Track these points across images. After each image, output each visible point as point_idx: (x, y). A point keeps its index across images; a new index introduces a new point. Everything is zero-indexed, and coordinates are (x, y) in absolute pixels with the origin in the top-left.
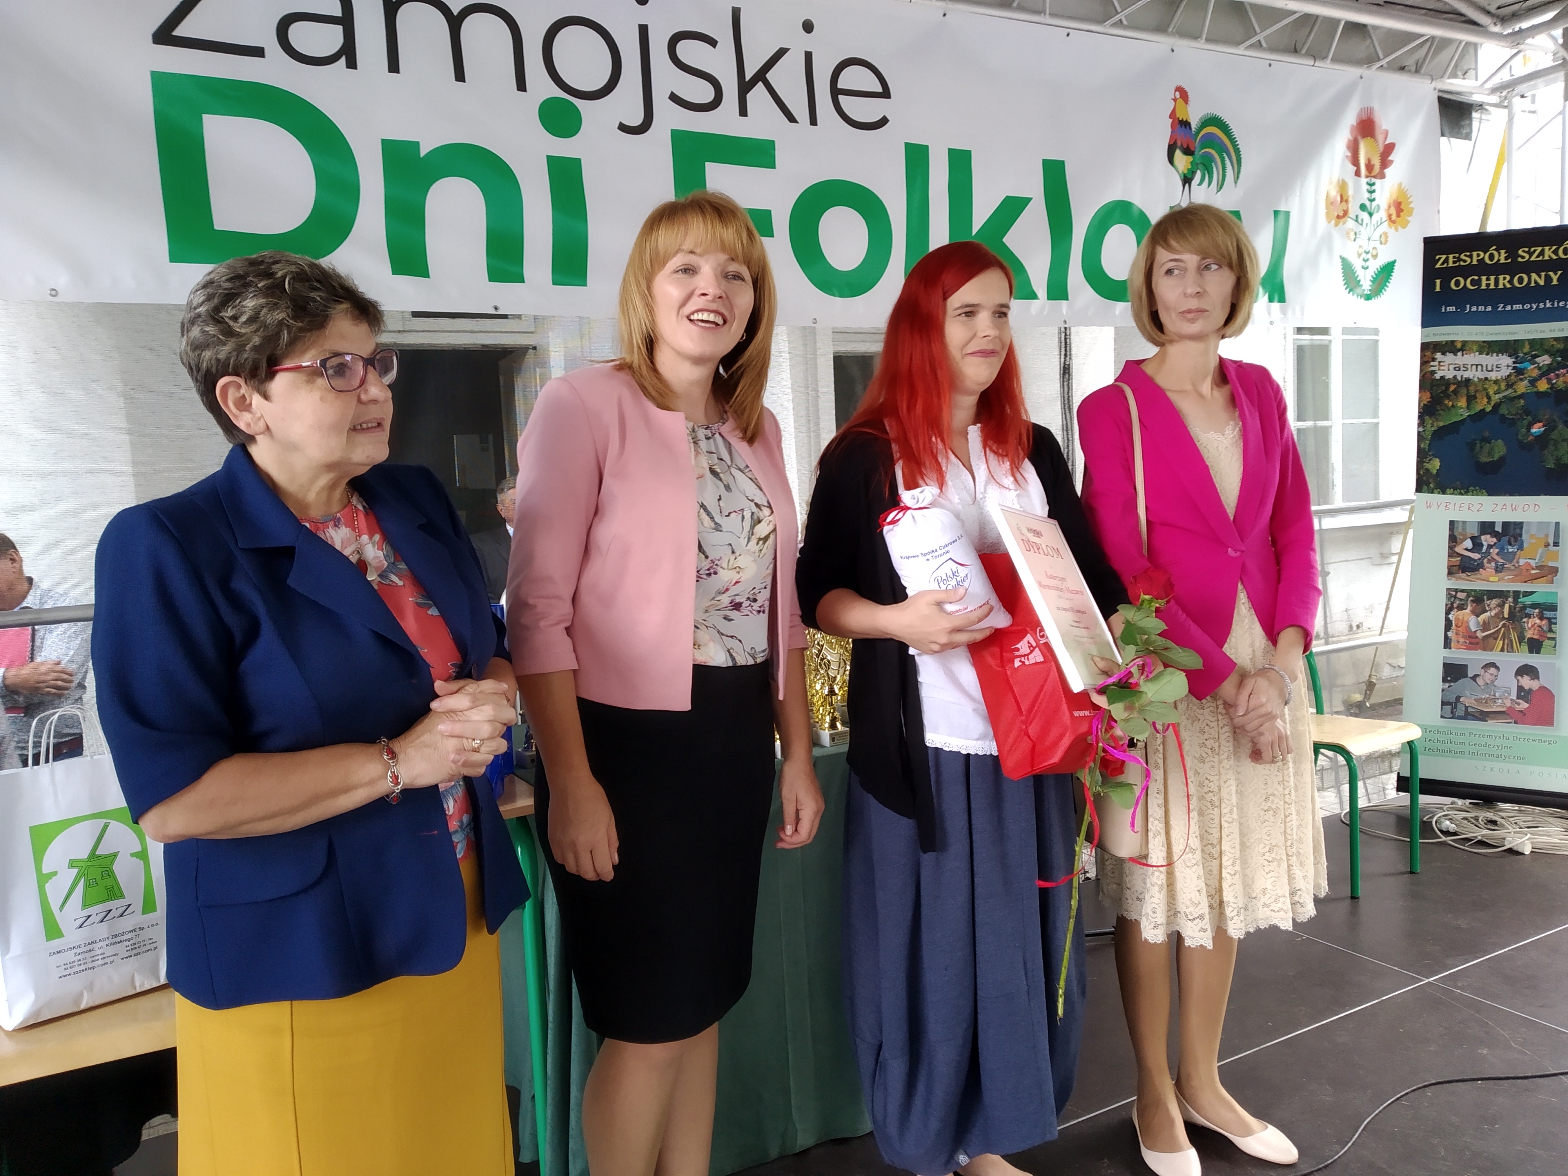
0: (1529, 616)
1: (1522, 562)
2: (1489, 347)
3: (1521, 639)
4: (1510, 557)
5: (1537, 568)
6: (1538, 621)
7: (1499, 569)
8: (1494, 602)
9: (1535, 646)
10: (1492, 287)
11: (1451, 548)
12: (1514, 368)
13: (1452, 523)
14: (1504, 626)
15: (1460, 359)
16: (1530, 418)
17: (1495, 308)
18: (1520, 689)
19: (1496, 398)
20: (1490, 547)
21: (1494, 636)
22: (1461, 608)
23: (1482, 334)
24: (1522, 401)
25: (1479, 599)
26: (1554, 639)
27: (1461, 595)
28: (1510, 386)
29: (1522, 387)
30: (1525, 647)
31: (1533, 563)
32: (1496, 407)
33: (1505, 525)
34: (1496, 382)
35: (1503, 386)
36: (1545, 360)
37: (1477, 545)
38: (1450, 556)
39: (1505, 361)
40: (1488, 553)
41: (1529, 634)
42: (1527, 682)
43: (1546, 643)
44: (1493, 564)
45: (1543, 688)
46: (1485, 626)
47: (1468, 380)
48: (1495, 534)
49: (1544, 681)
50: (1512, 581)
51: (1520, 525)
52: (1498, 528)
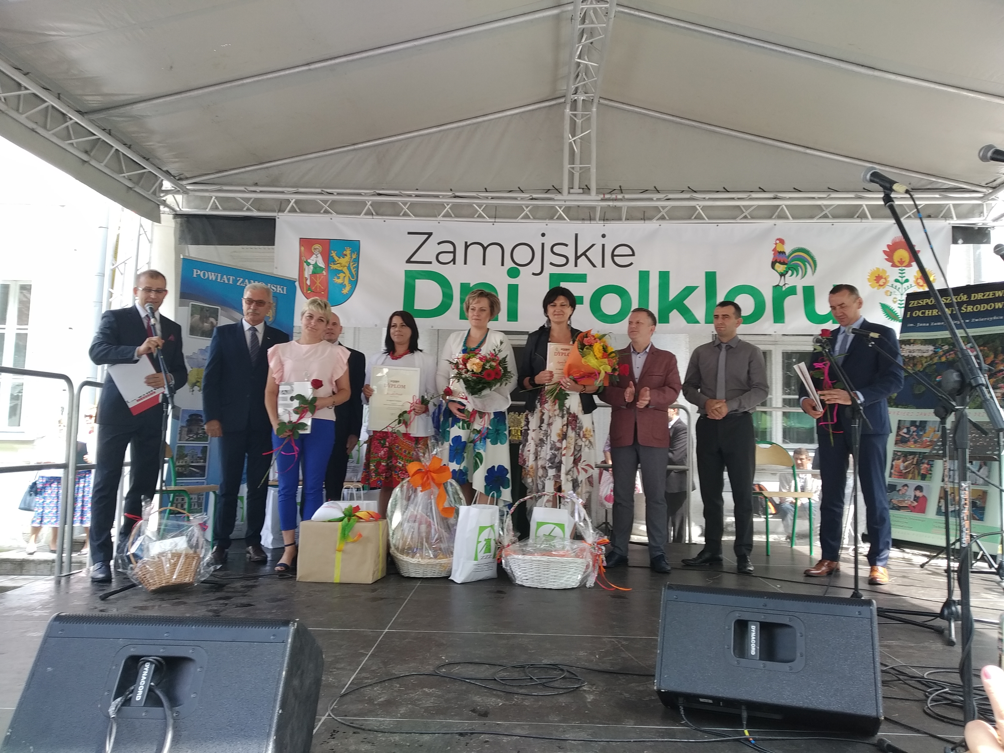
0: (923, 463)
1: (924, 439)
2: (926, 342)
3: (919, 473)
4: (920, 436)
5: (930, 441)
6: (926, 466)
7: (915, 442)
8: (911, 457)
9: (923, 477)
10: (930, 315)
11: (898, 432)
12: (934, 351)
13: (899, 421)
14: (914, 468)
15: (912, 347)
16: (936, 374)
17: (930, 324)
18: (915, 496)
19: (925, 365)
20: (914, 432)
21: (908, 472)
22: (898, 459)
23: (923, 336)
24: (935, 366)
25: (906, 455)
26: (931, 474)
27: (899, 454)
28: (931, 359)
29: (936, 360)
30: (920, 477)
31: (928, 439)
32: (925, 368)
33: (921, 422)
34: (926, 358)
35: (929, 359)
36: (946, 347)
37: (909, 431)
38: (897, 436)
39: (931, 348)
40: (912, 435)
41: (922, 472)
42: (918, 494)
43: (928, 476)
44: (913, 440)
45: (924, 496)
46: (906, 468)
47: (914, 357)
48: (916, 426)
49: (924, 493)
50: (919, 447)
51: (925, 422)
52: (918, 424)
